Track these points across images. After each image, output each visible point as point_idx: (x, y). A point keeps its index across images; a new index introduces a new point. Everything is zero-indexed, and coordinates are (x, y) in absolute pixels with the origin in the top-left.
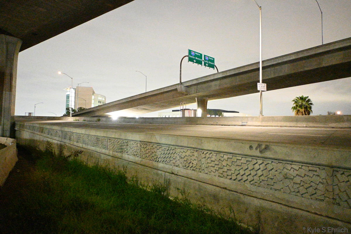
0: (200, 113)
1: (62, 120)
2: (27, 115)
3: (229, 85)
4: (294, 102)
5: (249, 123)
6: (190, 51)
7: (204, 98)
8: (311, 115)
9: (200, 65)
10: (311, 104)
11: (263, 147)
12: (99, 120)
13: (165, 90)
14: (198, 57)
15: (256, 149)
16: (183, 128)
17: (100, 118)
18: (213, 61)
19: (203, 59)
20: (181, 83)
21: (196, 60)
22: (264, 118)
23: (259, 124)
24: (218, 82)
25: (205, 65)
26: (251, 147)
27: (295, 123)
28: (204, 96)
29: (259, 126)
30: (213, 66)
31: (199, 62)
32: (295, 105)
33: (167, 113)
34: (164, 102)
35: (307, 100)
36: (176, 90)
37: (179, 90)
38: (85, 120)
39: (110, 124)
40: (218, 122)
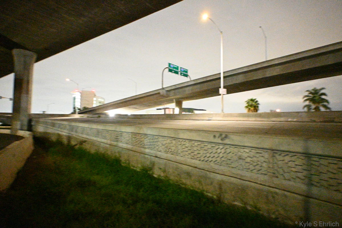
0: (177, 111)
1: (70, 117)
2: (41, 113)
3: (199, 90)
4: (246, 103)
5: (214, 118)
6: (170, 64)
7: (180, 100)
8: (259, 112)
9: (177, 75)
10: (258, 104)
11: (223, 136)
12: (99, 117)
13: (151, 94)
15: (219, 137)
16: (164, 123)
17: (100, 115)
18: (187, 72)
21: (174, 71)
22: (225, 114)
23: (221, 119)
24: (191, 88)
26: (215, 136)
27: (247, 118)
28: (180, 98)
29: (220, 120)
30: (186, 76)
31: (177, 73)
32: (247, 105)
33: (152, 111)
34: (150, 103)
35: (255, 101)
36: (159, 93)
37: (161, 93)
38: (88, 117)
39: (108, 120)
40: (190, 117)
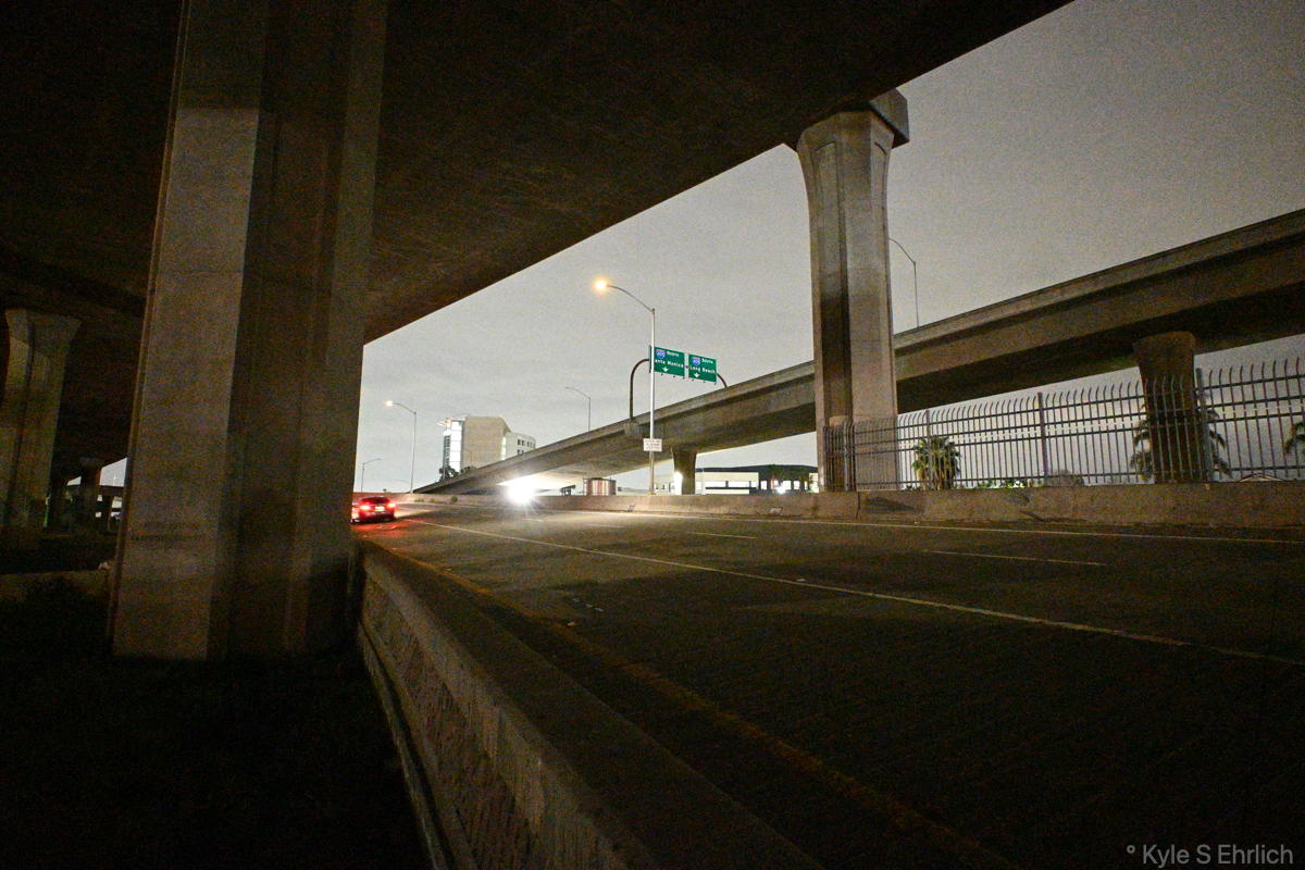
3: (721, 423)
9: (679, 377)
13: (607, 433)
14: (673, 359)
18: (713, 366)
19: (687, 363)
20: (633, 419)
21: (668, 366)
24: (700, 417)
25: (691, 375)
30: (712, 378)
31: (677, 372)
35: (947, 443)
36: (622, 432)
37: (628, 433)
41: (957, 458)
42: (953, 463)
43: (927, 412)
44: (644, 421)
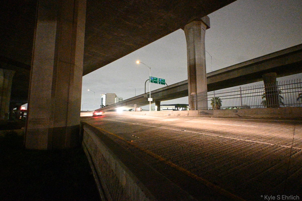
6: (151, 77)
13: (139, 97)
14: (155, 79)
18: (164, 81)
19: (158, 80)
20: (146, 93)
25: (159, 83)
35: (219, 99)
36: (143, 97)
41: (221, 102)
42: (220, 103)
43: (214, 92)
44: (149, 94)
